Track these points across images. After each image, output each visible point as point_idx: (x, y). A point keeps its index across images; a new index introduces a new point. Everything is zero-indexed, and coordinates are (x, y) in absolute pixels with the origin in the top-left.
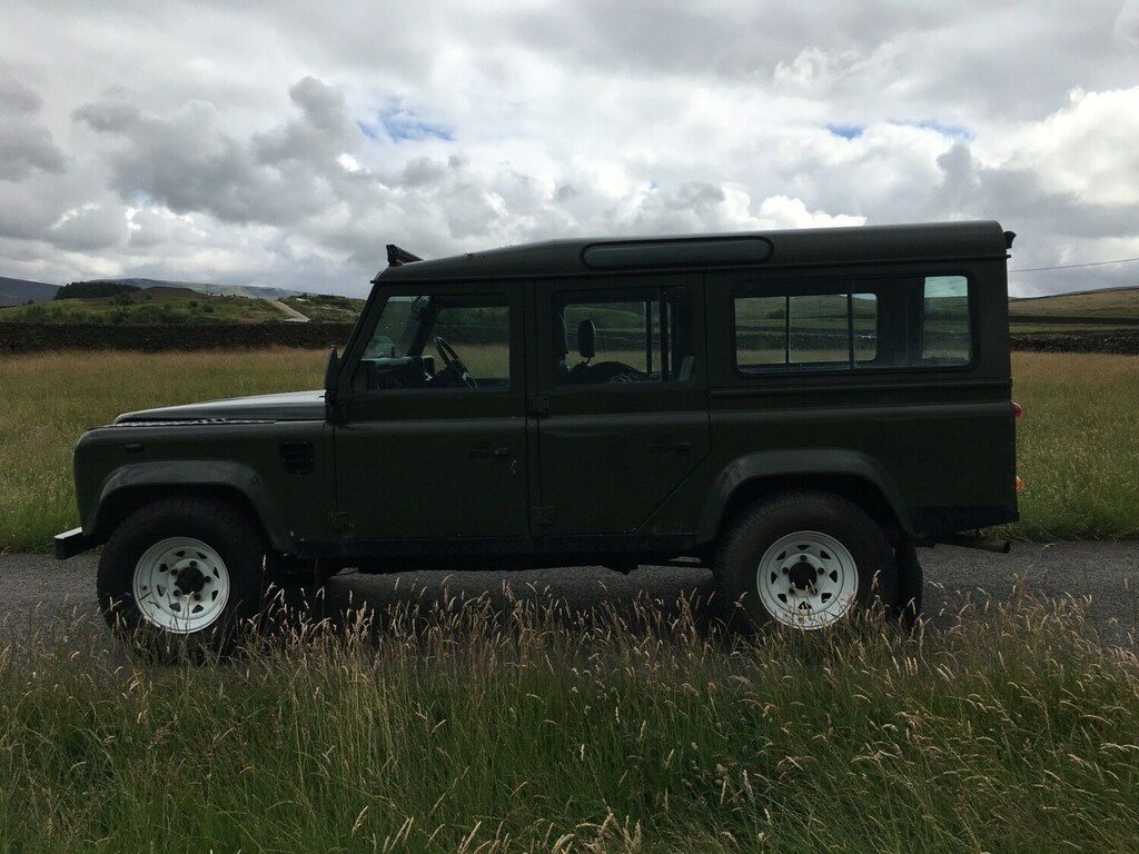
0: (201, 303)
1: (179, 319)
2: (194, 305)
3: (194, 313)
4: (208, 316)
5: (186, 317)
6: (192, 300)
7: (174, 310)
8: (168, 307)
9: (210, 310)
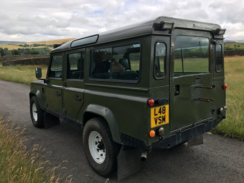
0: (237, 45)
1: (231, 49)
2: (235, 45)
3: (235, 47)
4: (238, 48)
5: (233, 48)
6: (235, 44)
7: (230, 47)
8: (228, 46)
9: (239, 46)
